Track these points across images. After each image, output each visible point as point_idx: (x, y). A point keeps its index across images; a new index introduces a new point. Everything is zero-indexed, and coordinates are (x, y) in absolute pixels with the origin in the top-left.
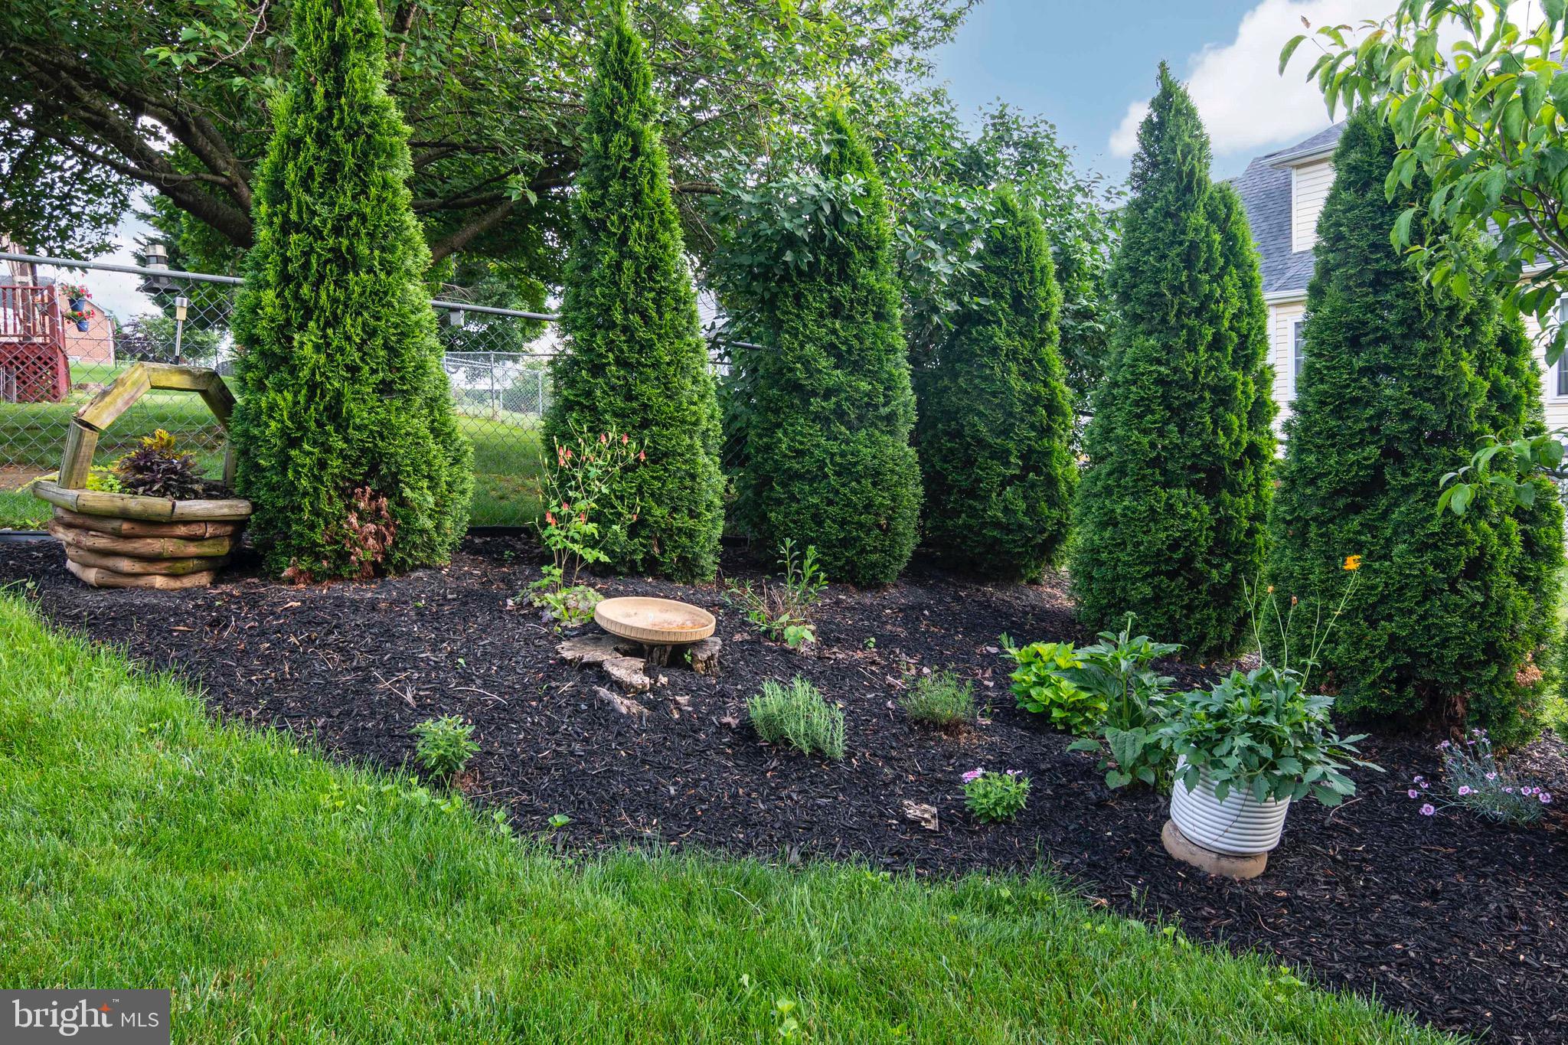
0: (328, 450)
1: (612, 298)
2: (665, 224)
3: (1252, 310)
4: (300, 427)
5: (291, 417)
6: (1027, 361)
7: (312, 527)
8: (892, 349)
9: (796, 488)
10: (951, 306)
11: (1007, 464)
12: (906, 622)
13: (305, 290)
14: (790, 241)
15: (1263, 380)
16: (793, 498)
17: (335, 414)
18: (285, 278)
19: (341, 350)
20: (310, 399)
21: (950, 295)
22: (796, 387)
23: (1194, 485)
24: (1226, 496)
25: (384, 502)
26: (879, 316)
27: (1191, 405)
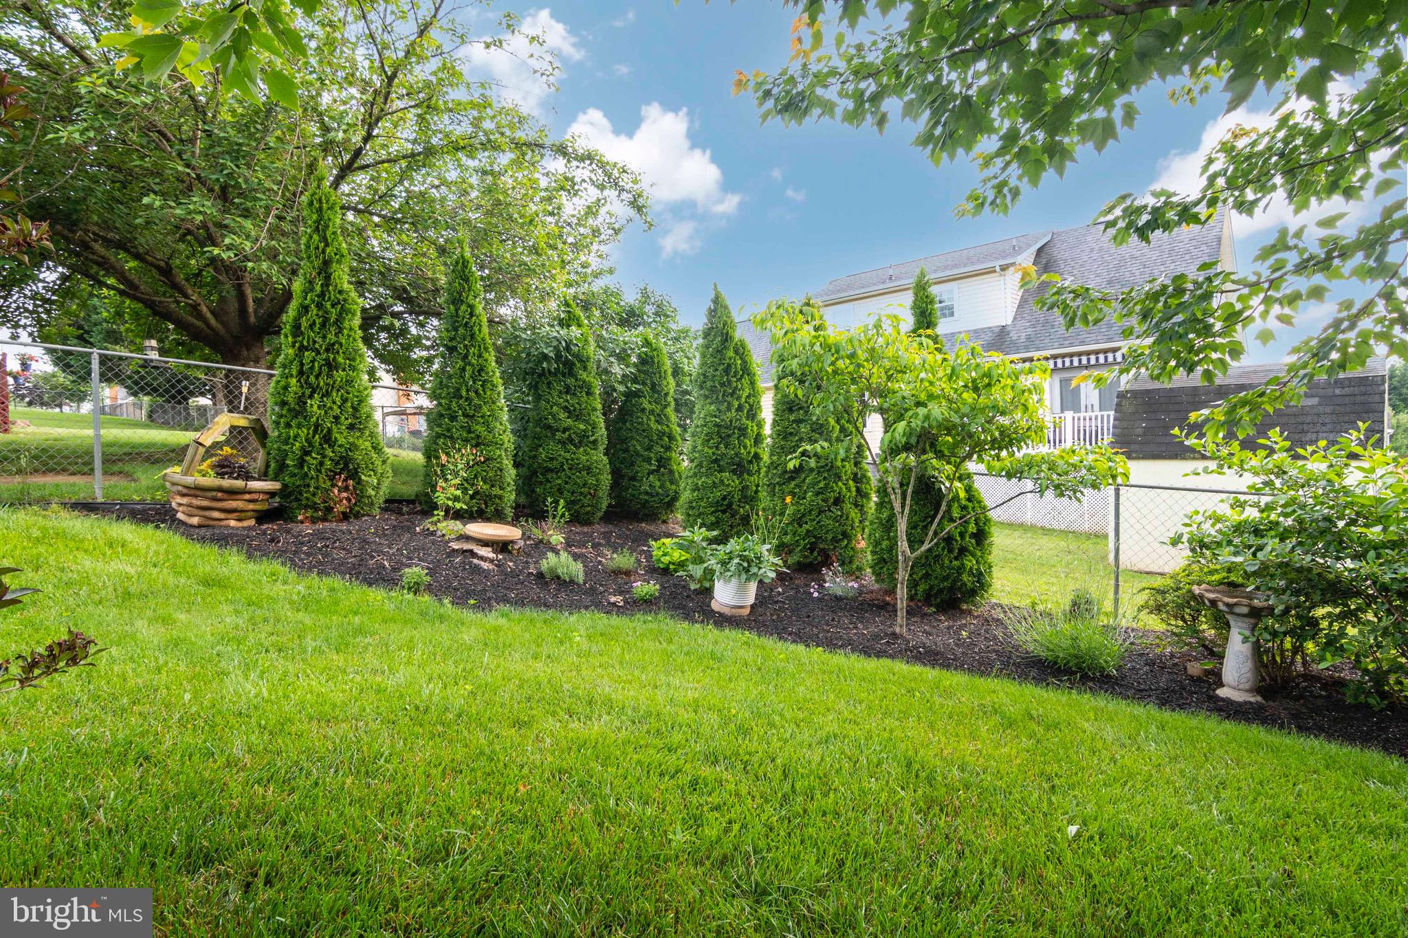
0: (324, 456)
1: (461, 384)
2: (486, 349)
3: (754, 394)
4: (310, 444)
5: (307, 440)
6: (659, 415)
7: (314, 495)
8: (595, 409)
9: (549, 476)
10: (621, 388)
11: (650, 464)
12: (604, 538)
13: (312, 379)
14: (545, 357)
15: (760, 425)
16: (548, 481)
17: (328, 439)
18: (301, 373)
19: (331, 408)
20: (315, 432)
21: (620, 383)
22: (549, 427)
23: (734, 472)
24: (746, 476)
25: (351, 482)
26: (589, 394)
27: (729, 436)
